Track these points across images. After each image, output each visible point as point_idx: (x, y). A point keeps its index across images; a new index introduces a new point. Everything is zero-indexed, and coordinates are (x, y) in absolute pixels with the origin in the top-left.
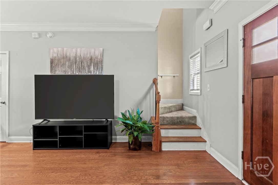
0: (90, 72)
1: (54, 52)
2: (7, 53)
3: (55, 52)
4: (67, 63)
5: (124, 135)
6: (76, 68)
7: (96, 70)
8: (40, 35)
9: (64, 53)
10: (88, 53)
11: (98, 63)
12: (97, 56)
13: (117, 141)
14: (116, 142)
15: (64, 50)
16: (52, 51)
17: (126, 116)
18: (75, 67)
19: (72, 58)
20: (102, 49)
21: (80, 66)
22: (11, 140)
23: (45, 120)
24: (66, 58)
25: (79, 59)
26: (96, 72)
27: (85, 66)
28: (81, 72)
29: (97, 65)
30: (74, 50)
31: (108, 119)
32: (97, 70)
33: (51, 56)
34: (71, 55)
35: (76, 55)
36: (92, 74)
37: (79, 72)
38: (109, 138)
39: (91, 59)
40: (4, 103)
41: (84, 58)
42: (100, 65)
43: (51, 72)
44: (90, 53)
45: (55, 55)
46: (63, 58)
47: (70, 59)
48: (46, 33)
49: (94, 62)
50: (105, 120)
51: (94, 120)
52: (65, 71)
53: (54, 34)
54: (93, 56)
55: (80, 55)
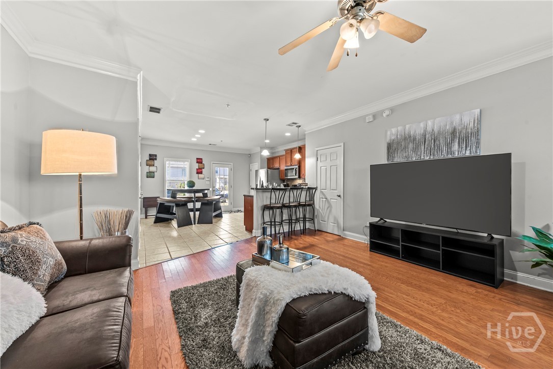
0: (452, 153)
1: (391, 134)
2: (342, 144)
3: (393, 133)
4: (411, 146)
5: (539, 275)
6: (426, 149)
7: (464, 148)
8: (374, 117)
9: (407, 133)
10: (446, 125)
11: (470, 136)
12: (465, 124)
13: (518, 282)
14: (516, 283)
15: (405, 128)
16: (389, 133)
17: (548, 235)
18: (423, 149)
19: (418, 137)
20: (477, 111)
21: (433, 146)
22: (345, 235)
23: (381, 219)
24: (408, 139)
25: (431, 136)
26: (464, 152)
27: (442, 145)
28: (434, 155)
29: (466, 141)
30: (422, 125)
31: (493, 235)
32: (466, 149)
33: (388, 140)
34: (417, 132)
35: (425, 131)
36: (456, 155)
37: (430, 155)
38: (498, 269)
39: (454, 132)
40: (339, 196)
41: (439, 133)
42: (473, 139)
43: (388, 159)
44: (452, 123)
45: (393, 138)
46: (405, 139)
47: (415, 139)
48: (382, 111)
49: (459, 136)
50: (486, 235)
51: (459, 231)
52: (407, 157)
53: (392, 110)
54: (457, 128)
55: (433, 130)
